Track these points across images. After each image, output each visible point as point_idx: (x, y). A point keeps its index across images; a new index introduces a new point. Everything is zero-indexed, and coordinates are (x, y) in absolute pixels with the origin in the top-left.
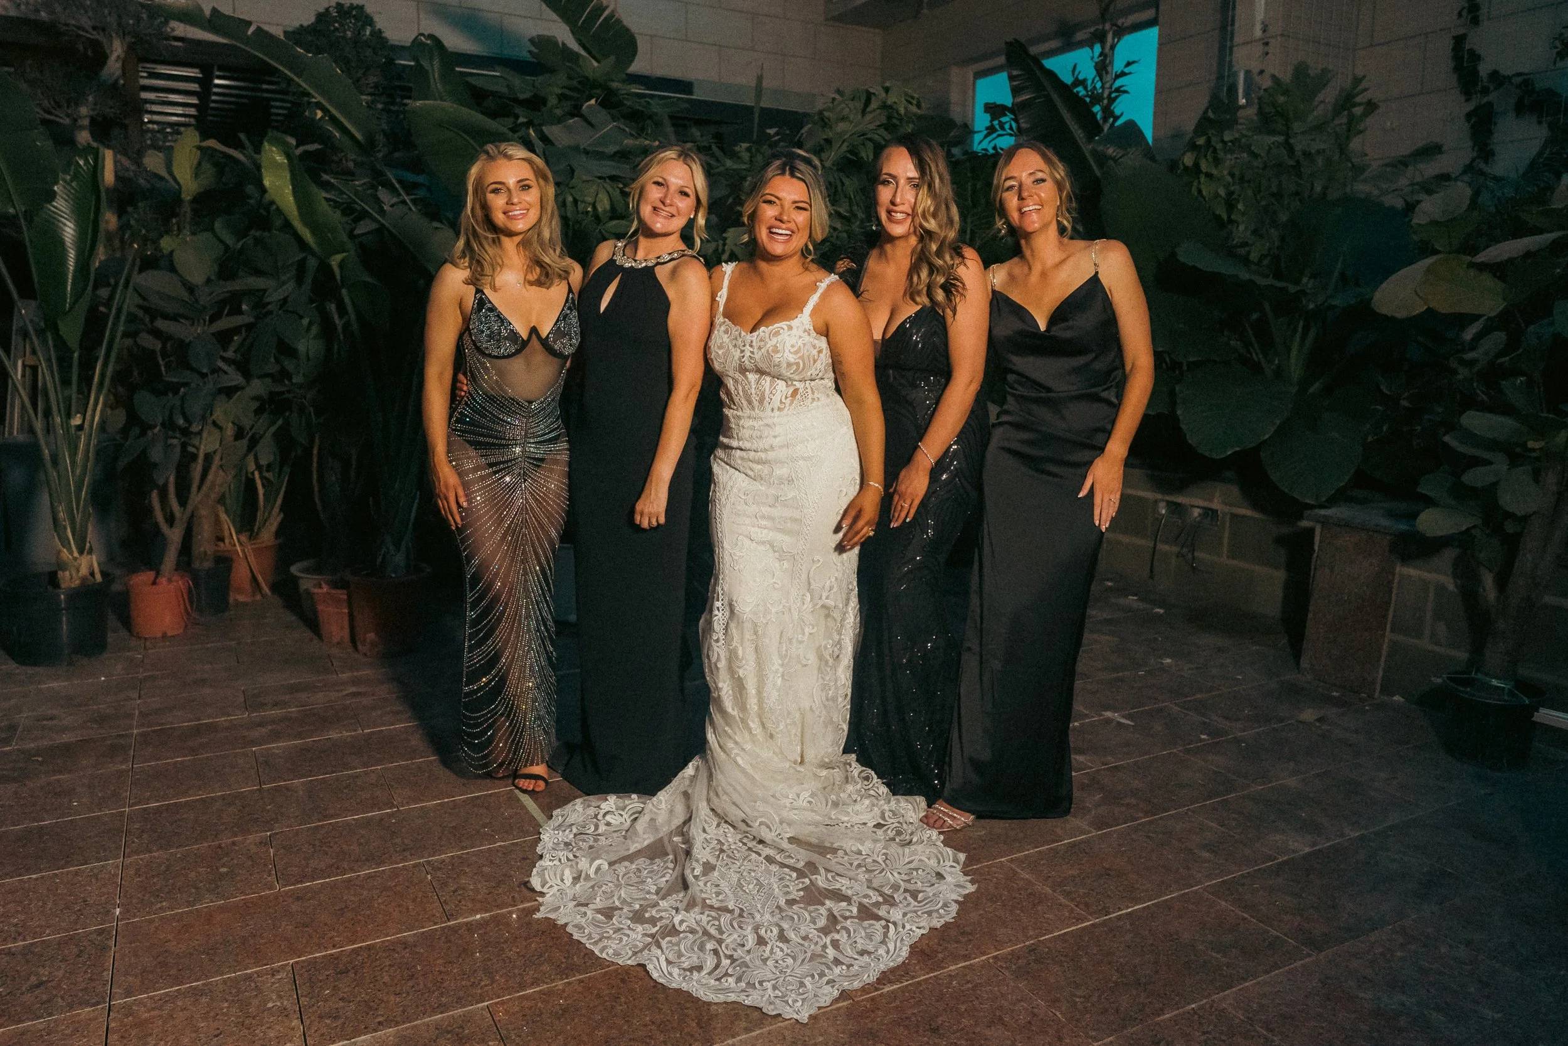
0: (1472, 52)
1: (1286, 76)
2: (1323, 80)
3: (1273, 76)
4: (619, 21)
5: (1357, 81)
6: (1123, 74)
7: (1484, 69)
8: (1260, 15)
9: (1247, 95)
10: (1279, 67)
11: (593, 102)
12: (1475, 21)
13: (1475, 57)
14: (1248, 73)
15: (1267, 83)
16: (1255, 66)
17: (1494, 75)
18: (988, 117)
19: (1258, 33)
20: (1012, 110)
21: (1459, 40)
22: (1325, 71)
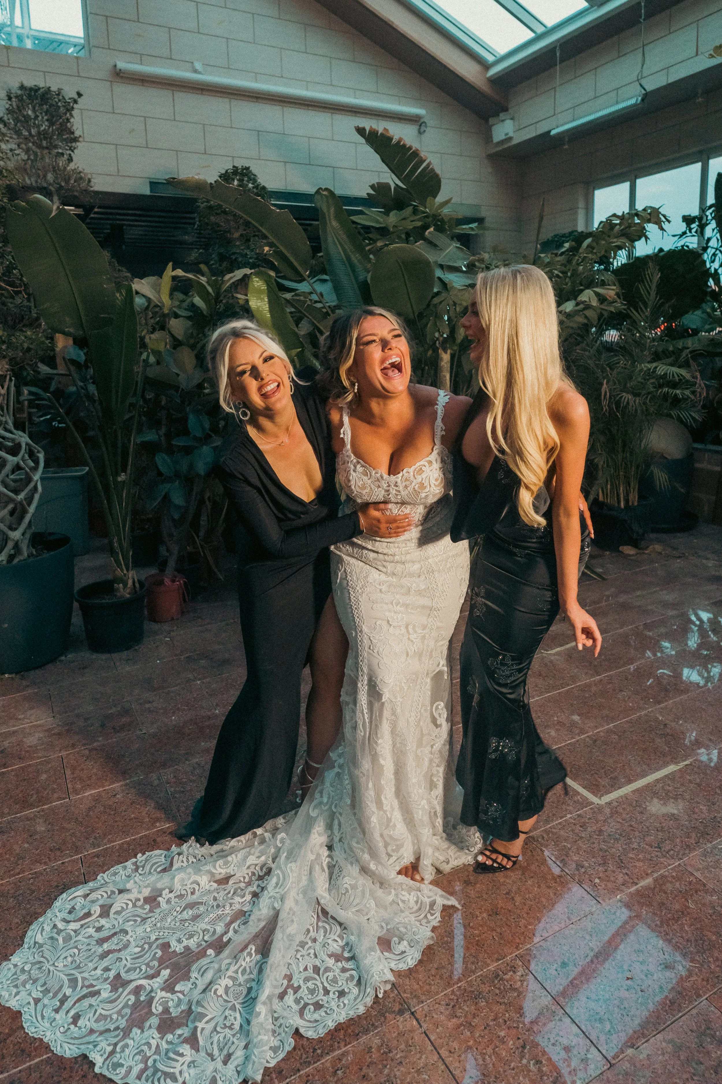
11: (432, 229)
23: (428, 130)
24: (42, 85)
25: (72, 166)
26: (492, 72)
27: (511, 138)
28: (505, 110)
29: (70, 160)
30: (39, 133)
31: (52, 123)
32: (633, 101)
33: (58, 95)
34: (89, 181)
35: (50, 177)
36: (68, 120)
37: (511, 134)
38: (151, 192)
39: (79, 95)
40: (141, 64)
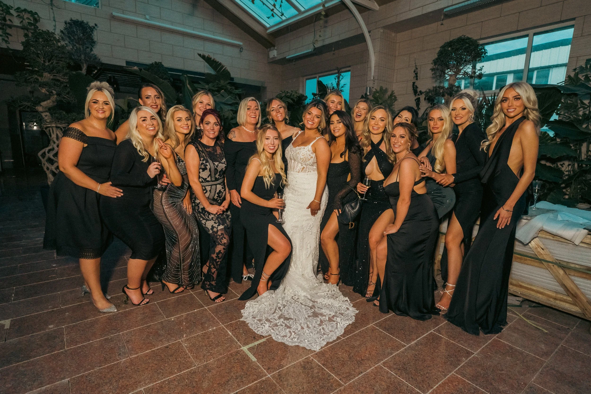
0: (416, 86)
1: (378, 89)
2: (386, 90)
3: (376, 89)
4: (227, 70)
5: (393, 91)
6: (343, 87)
7: (419, 90)
8: (373, 74)
9: (370, 92)
10: (376, 87)
11: (223, 91)
12: (417, 79)
13: (417, 87)
14: (370, 88)
15: (374, 90)
16: (371, 85)
17: (420, 91)
18: (313, 96)
19: (372, 78)
20: (318, 95)
21: (414, 83)
22: (386, 88)
23: (244, 50)
24: (80, 20)
25: (92, 53)
26: (269, 31)
27: (275, 57)
28: (274, 46)
29: (91, 50)
30: (78, 38)
31: (84, 35)
32: (310, 50)
33: (87, 24)
34: (99, 59)
35: (83, 56)
36: (91, 35)
37: (276, 56)
38: (126, 65)
39: (96, 25)
40: (123, 14)
